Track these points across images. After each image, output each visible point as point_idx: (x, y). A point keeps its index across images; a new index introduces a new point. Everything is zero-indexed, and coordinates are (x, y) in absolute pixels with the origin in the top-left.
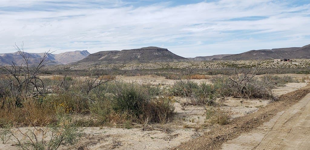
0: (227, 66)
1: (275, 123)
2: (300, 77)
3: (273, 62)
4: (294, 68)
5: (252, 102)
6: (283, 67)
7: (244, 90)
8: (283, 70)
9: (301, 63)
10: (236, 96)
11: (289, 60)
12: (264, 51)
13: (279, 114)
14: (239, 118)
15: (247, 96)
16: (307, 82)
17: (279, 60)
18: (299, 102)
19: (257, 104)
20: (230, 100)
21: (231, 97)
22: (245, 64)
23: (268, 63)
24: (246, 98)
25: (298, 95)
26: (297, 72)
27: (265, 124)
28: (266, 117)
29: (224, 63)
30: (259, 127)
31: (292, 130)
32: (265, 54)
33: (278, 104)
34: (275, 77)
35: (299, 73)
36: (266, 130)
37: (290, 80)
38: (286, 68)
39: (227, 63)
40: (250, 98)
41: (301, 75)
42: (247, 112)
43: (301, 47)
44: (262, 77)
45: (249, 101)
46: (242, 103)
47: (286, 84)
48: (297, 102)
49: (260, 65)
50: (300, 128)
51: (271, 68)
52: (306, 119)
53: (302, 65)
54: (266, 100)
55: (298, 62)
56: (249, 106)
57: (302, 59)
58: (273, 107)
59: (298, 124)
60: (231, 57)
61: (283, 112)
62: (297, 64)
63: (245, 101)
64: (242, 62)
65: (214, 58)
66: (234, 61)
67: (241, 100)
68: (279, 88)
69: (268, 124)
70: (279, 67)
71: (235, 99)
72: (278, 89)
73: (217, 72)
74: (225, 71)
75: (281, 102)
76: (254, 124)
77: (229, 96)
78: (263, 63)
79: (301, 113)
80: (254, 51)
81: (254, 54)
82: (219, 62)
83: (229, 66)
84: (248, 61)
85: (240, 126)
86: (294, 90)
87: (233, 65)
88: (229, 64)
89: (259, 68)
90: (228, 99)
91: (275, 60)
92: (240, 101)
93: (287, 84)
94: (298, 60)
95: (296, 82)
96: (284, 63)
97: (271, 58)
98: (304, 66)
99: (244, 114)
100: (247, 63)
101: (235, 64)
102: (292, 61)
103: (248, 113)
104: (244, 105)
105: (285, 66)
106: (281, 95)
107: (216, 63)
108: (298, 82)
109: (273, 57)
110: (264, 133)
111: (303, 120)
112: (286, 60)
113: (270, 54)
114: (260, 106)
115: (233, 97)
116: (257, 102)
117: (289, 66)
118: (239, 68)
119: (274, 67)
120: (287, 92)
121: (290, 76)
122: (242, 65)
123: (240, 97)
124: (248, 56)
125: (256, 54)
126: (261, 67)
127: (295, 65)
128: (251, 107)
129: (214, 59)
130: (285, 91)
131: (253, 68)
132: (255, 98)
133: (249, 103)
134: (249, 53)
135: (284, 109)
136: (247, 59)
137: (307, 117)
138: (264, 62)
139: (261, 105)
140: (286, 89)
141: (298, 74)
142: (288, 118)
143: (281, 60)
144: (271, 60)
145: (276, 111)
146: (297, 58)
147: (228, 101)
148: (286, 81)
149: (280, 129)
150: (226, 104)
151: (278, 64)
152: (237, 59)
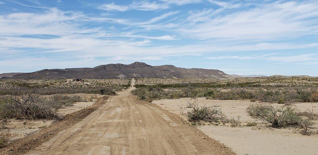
0: (17, 86)
1: (54, 142)
2: (89, 96)
3: (66, 82)
4: (85, 88)
5: (36, 123)
6: (75, 87)
7: (28, 111)
8: (74, 90)
9: (92, 83)
10: (19, 118)
11: (81, 80)
12: (56, 71)
13: (61, 133)
14: (18, 140)
15: (31, 117)
16: (94, 101)
17: (72, 80)
18: (82, 121)
19: (41, 125)
20: (12, 122)
21: (13, 119)
22: (37, 84)
23: (61, 83)
24: (30, 119)
25: (82, 114)
26: (87, 92)
27: (44, 144)
28: (46, 137)
29: (14, 82)
30: (37, 148)
31: (68, 147)
32: (58, 74)
33: (61, 124)
34: (65, 97)
35: (89, 93)
36: (43, 149)
37: (78, 100)
38: (78, 87)
39: (17, 82)
40: (34, 119)
41: (91, 94)
42: (28, 133)
43: (93, 67)
44: (52, 98)
45: (33, 122)
46: (25, 125)
47: (74, 103)
48: (80, 121)
49: (52, 84)
50: (76, 145)
51: (63, 88)
52: (84, 136)
53: (93, 85)
54: (50, 120)
55: (89, 82)
56: (32, 127)
57: (93, 79)
58: (56, 127)
59: (75, 142)
60: (22, 76)
61: (64, 131)
62: (89, 84)
63: (29, 122)
64: (34, 81)
65: (3, 76)
66: (26, 81)
67: (25, 121)
68: (67, 107)
69: (47, 144)
70: (72, 87)
71: (18, 120)
72: (65, 109)
73: (4, 92)
74: (14, 91)
75: (64, 122)
76: (33, 145)
77: (12, 118)
78: (55, 83)
79: (81, 131)
80: (47, 70)
81: (47, 73)
82: (9, 81)
83: (20, 85)
84: (41, 81)
85: (17, 148)
86: (80, 109)
87: (25, 85)
88: (20, 83)
89: (51, 88)
90: (11, 121)
91: (67, 80)
92: (23, 122)
93: (76, 103)
94: (89, 80)
95: (84, 102)
96: (76, 83)
97: (64, 78)
98: (94, 86)
99: (24, 136)
100: (40, 82)
101: (27, 84)
102: (84, 81)
103: (28, 135)
104: (27, 126)
105: (77, 86)
106: (66, 114)
107: (5, 82)
108: (86, 102)
109: (65, 76)
110: (40, 153)
111: (81, 137)
112: (78, 80)
113: (63, 73)
114: (44, 127)
115: (16, 119)
116: (41, 123)
117: (81, 86)
118: (30, 87)
119: (67, 86)
120: (73, 111)
121: (79, 95)
122: (34, 85)
123: (23, 119)
124: (41, 75)
125: (48, 73)
126: (53, 86)
127: (87, 85)
128: (34, 128)
129: (4, 78)
130: (72, 111)
131: (45, 87)
132: (40, 118)
133: (32, 125)
134: (42, 72)
135: (66, 128)
136: (40, 78)
137: (85, 135)
138: (57, 81)
139: (44, 125)
140: (73, 109)
141: (87, 93)
142: (67, 137)
143: (74, 80)
144: (63, 80)
145: (57, 130)
146: (88, 78)
147: (10, 123)
148: (74, 101)
149: (58, 147)
150: (8, 126)
151: (70, 84)
152: (29, 78)
